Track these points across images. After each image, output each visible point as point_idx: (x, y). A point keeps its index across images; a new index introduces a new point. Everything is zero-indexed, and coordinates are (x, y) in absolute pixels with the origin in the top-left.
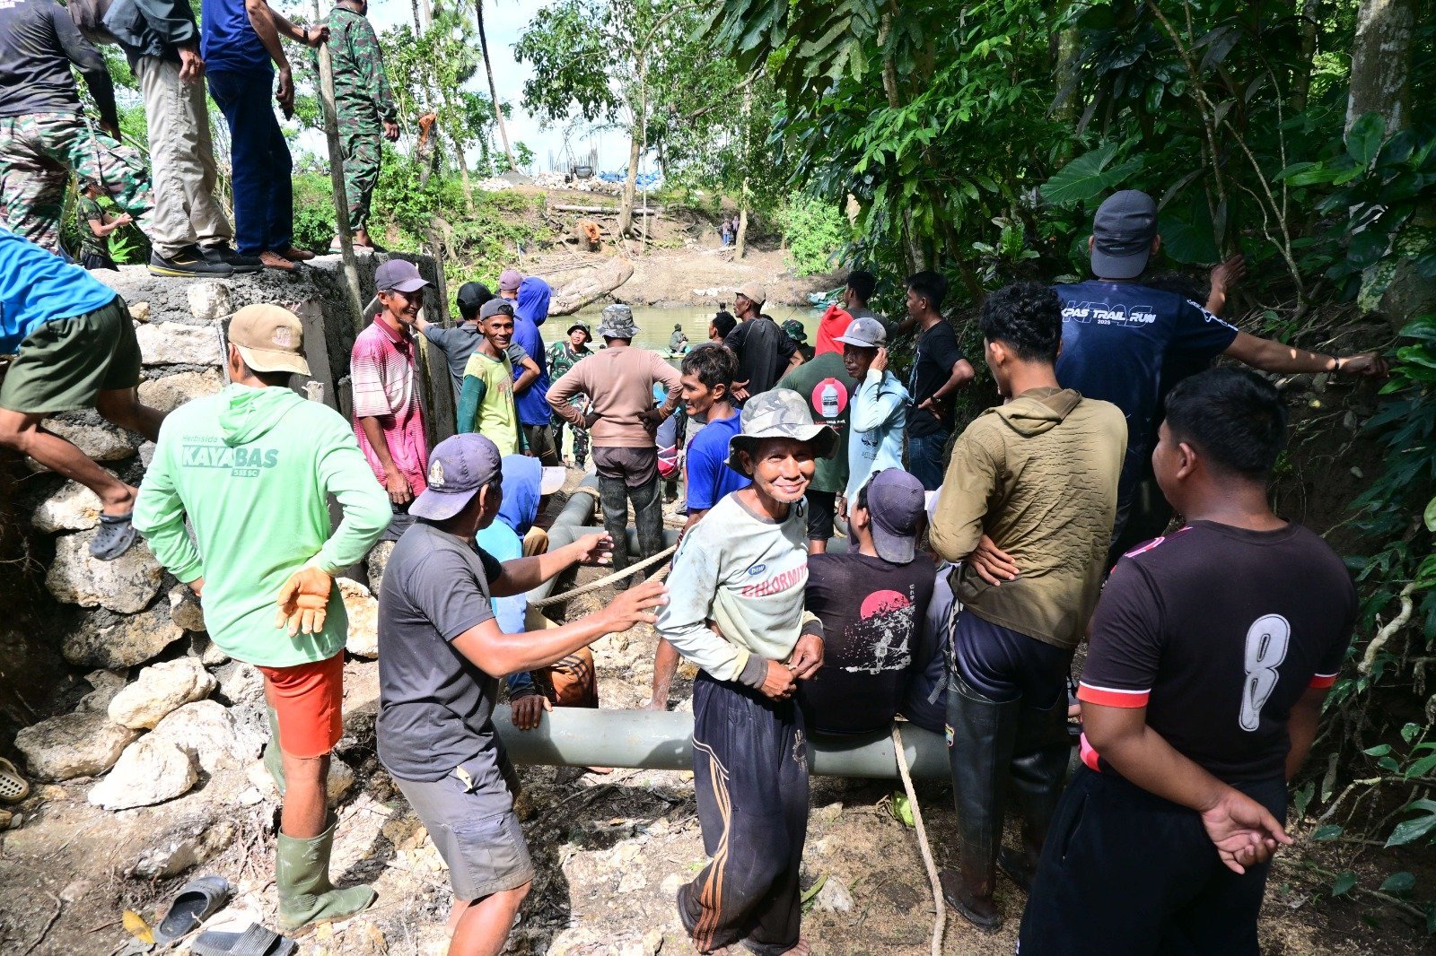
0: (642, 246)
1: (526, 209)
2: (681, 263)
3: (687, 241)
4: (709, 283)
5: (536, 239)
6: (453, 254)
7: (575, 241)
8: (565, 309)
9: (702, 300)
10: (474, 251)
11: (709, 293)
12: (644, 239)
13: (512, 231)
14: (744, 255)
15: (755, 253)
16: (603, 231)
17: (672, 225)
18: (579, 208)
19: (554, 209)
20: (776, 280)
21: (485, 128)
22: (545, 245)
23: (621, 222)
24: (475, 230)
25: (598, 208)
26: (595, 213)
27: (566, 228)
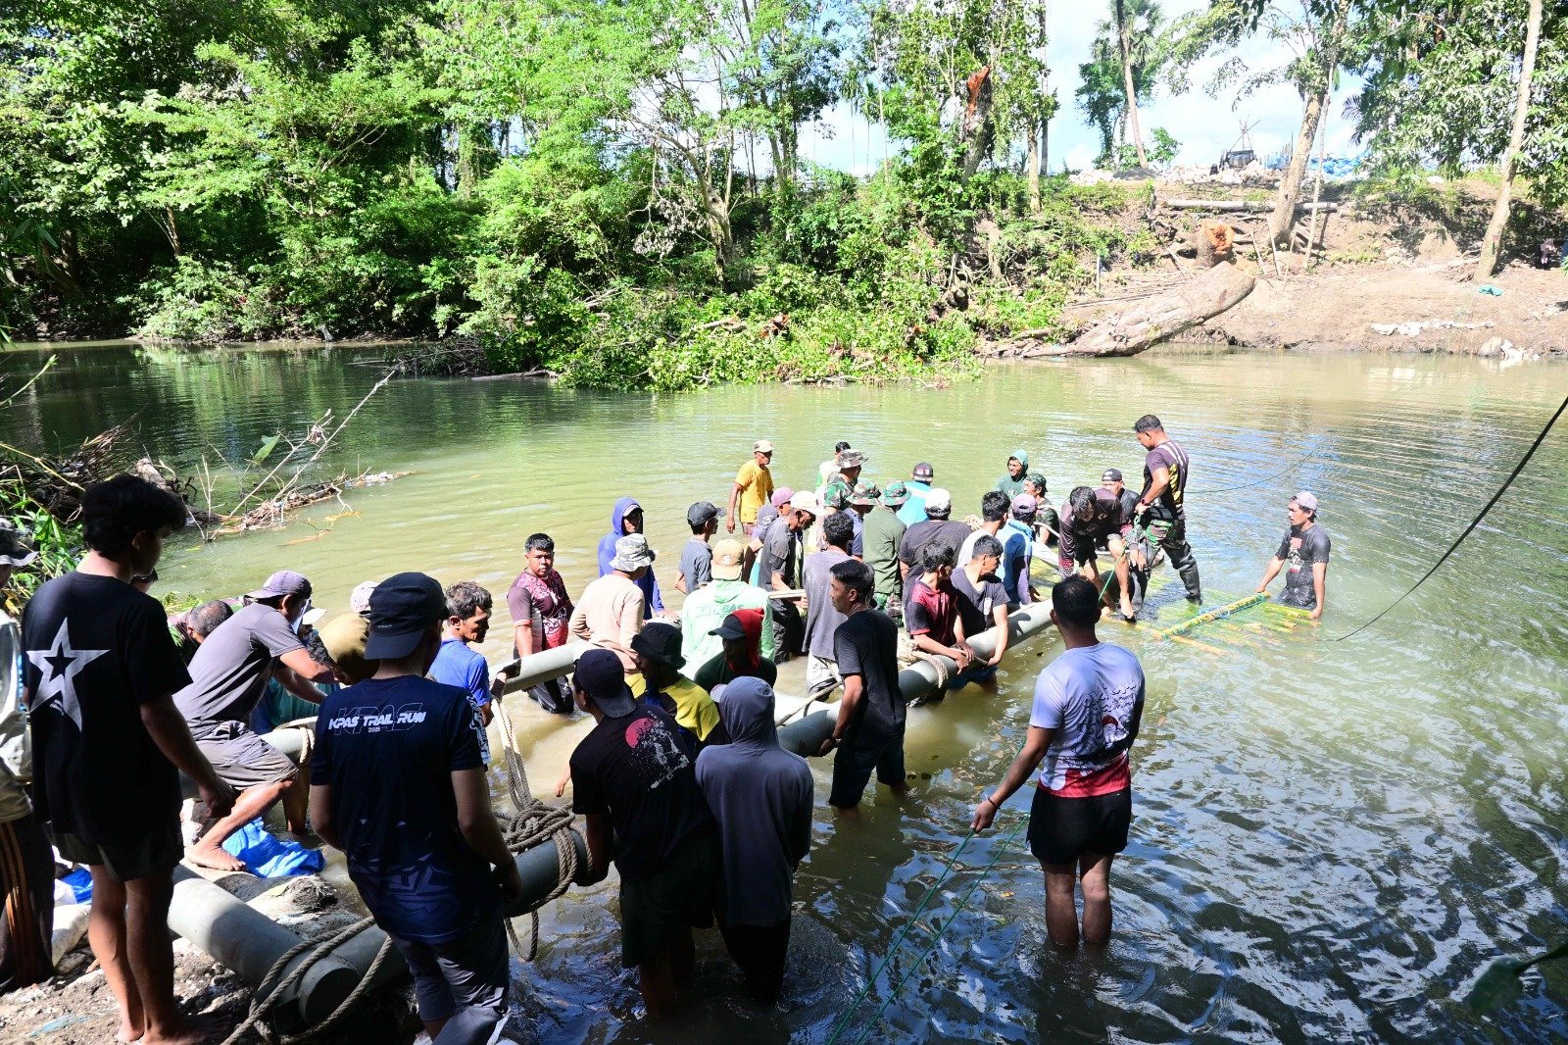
0: (1305, 261)
1: (1124, 207)
2: (1368, 284)
3: (1388, 252)
4: (1408, 316)
5: (1129, 250)
6: (996, 270)
7: (1192, 254)
8: (1122, 346)
9: (1385, 342)
10: (1031, 266)
11: (1402, 330)
12: (1308, 250)
13: (1093, 238)
14: (1496, 271)
15: (1521, 272)
16: (1239, 238)
17: (1367, 226)
18: (1205, 203)
19: (1165, 206)
20: (1553, 310)
21: (1112, 113)
22: (1145, 259)
23: (1274, 224)
24: (1035, 237)
25: (1239, 203)
26: (1232, 210)
27: (1181, 234)
